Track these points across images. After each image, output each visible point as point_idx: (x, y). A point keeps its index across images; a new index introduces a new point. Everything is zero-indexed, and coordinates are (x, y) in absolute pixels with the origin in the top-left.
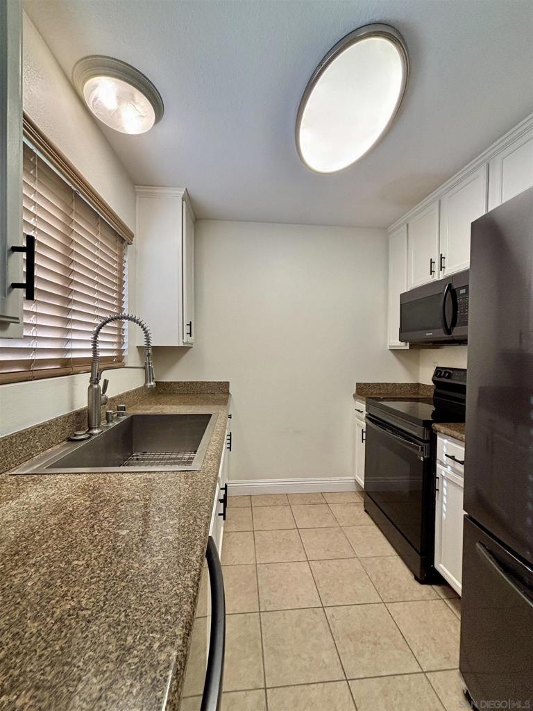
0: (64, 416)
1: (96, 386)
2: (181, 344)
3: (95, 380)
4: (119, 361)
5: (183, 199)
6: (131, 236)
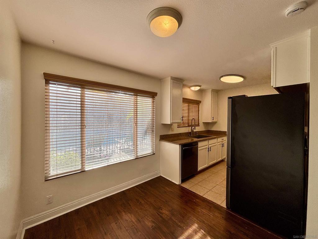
0: (188, 132)
2: (211, 122)
3: (192, 128)
4: (198, 125)
5: (212, 91)
6: (201, 101)
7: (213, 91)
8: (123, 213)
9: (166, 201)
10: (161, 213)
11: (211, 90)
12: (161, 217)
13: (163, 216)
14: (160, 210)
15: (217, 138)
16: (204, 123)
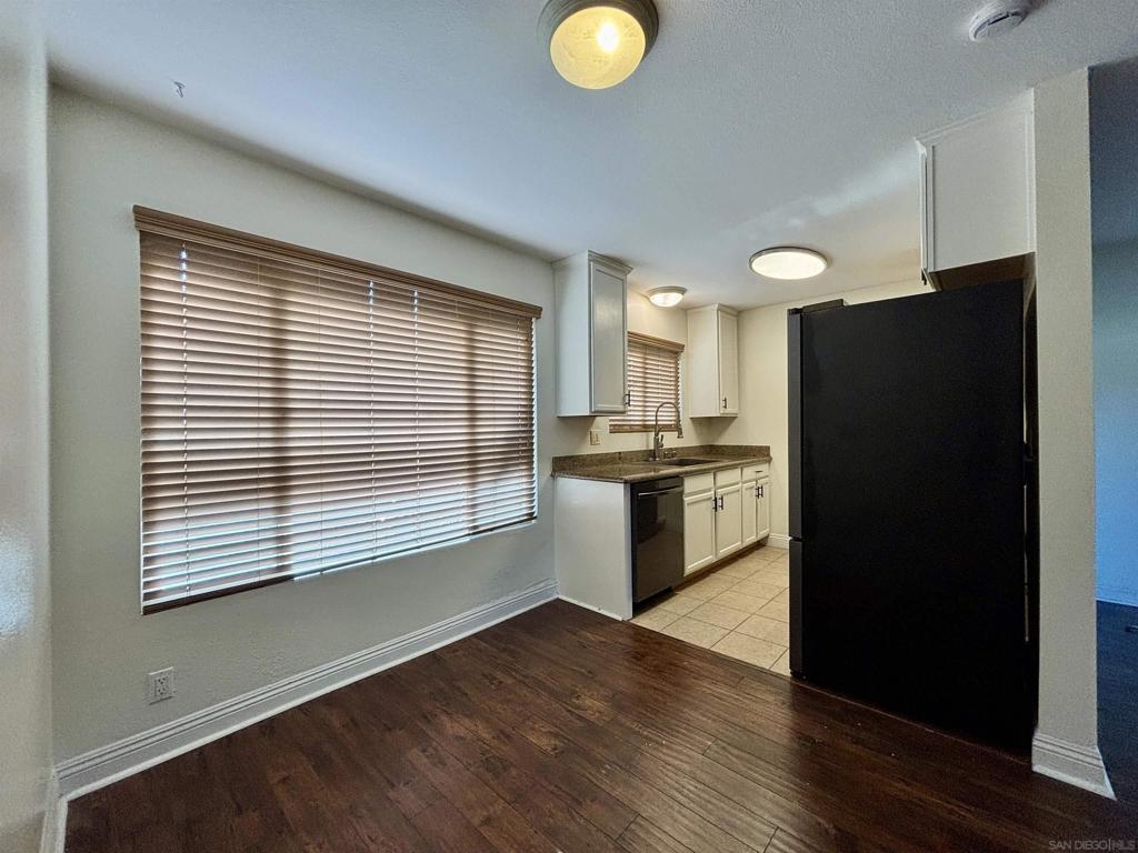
0: (644, 451)
1: (657, 439)
2: (719, 415)
3: (657, 435)
6: (682, 347)
7: (724, 309)
8: (444, 718)
9: (590, 672)
10: (578, 707)
11: (716, 306)
12: (580, 718)
13: (587, 715)
14: (574, 700)
15: (742, 467)
16: (694, 419)
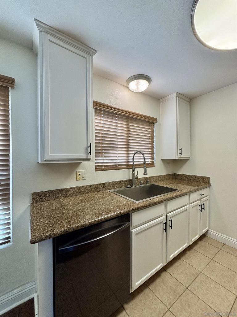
0: (126, 180)
1: (134, 173)
2: (176, 158)
3: (133, 171)
4: (152, 165)
5: (176, 97)
6: (156, 120)
7: (180, 96)
11: (175, 94)
15: (190, 194)
16: (163, 160)
